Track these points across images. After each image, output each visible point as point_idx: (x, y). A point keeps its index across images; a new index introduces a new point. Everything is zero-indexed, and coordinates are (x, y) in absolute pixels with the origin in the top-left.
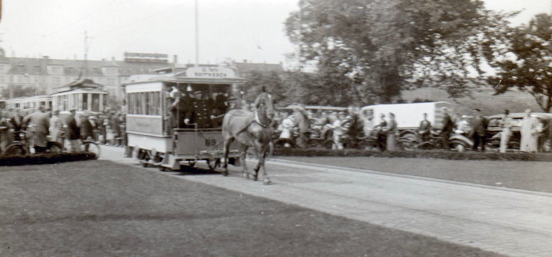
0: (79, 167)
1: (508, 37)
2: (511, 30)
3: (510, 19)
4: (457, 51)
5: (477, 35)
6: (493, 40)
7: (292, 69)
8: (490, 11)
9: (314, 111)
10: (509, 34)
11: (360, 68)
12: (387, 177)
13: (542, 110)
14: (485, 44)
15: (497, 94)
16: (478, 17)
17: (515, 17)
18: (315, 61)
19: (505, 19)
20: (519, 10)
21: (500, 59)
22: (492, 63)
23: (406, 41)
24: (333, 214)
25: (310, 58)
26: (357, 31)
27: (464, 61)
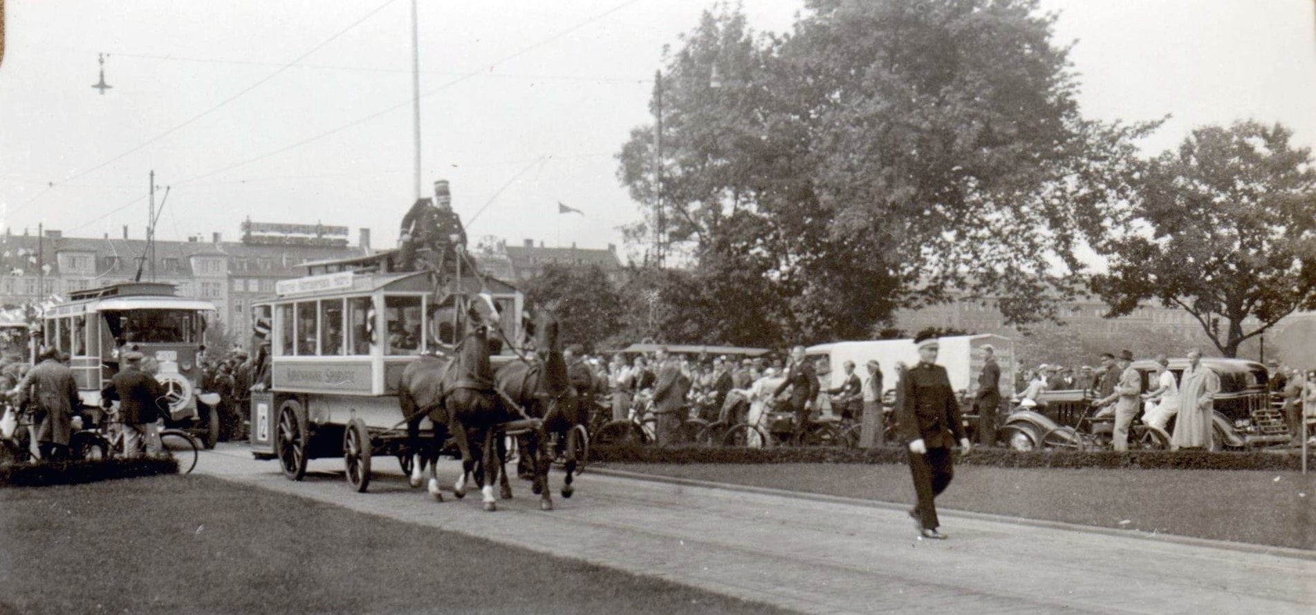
0: (136, 492)
1: (1133, 183)
2: (1140, 167)
3: (1136, 142)
4: (1019, 215)
5: (1065, 179)
6: (1101, 191)
7: (639, 261)
8: (1092, 123)
9: (691, 357)
10: (1136, 176)
11: (793, 259)
12: (868, 511)
13: (1219, 352)
14: (1083, 200)
15: (1114, 314)
16: (1063, 136)
17: (1151, 136)
18: (692, 244)
19: (1125, 141)
20: (1157, 118)
21: (1117, 234)
22: (1101, 244)
23: (900, 193)
24: (744, 598)
25: (681, 236)
26: (788, 173)
27: (1037, 240)
